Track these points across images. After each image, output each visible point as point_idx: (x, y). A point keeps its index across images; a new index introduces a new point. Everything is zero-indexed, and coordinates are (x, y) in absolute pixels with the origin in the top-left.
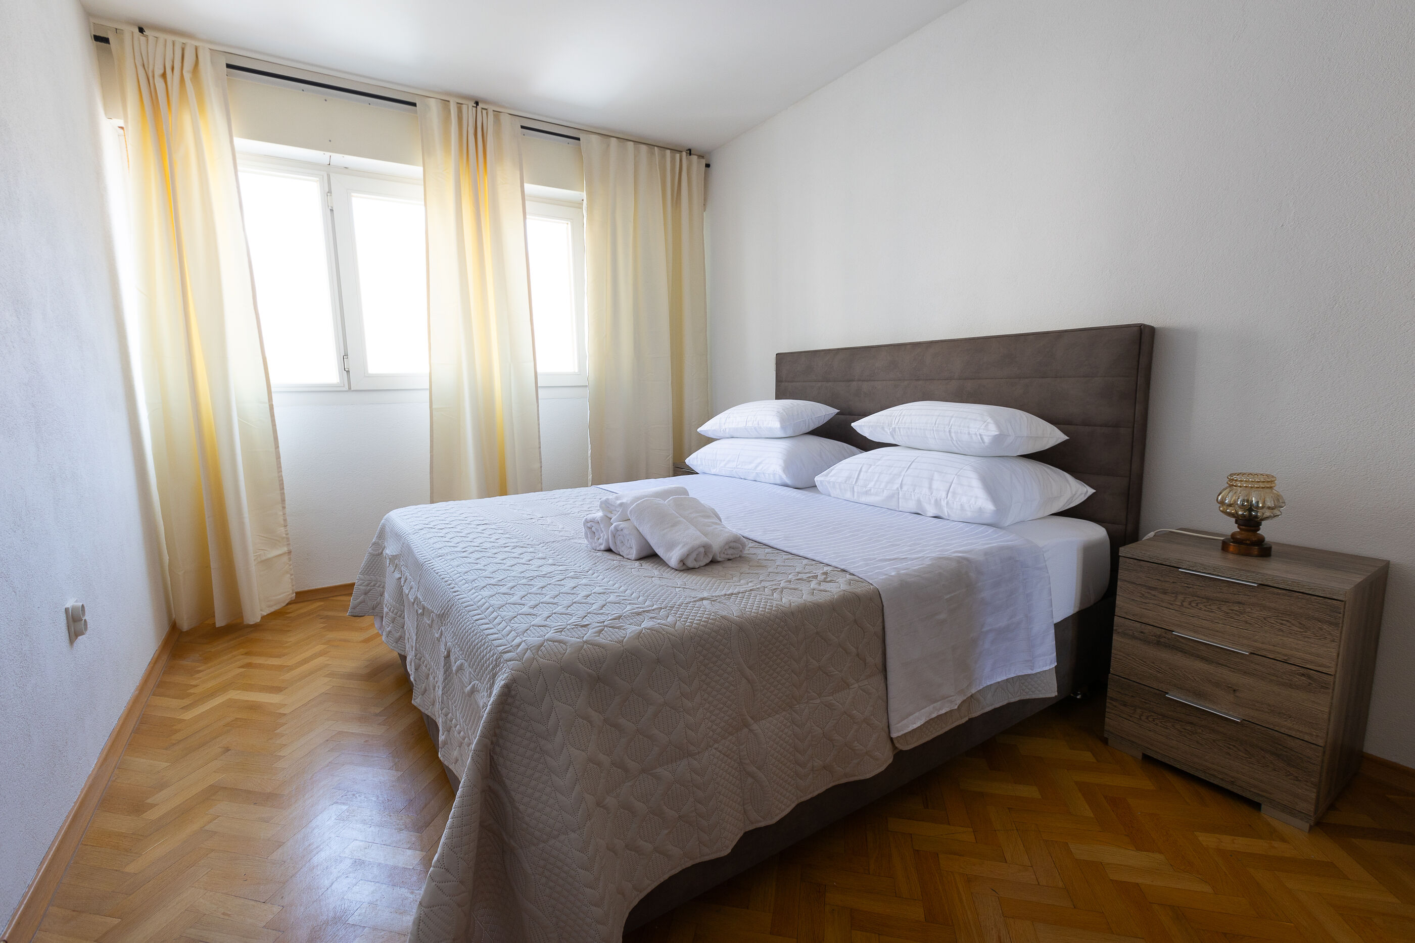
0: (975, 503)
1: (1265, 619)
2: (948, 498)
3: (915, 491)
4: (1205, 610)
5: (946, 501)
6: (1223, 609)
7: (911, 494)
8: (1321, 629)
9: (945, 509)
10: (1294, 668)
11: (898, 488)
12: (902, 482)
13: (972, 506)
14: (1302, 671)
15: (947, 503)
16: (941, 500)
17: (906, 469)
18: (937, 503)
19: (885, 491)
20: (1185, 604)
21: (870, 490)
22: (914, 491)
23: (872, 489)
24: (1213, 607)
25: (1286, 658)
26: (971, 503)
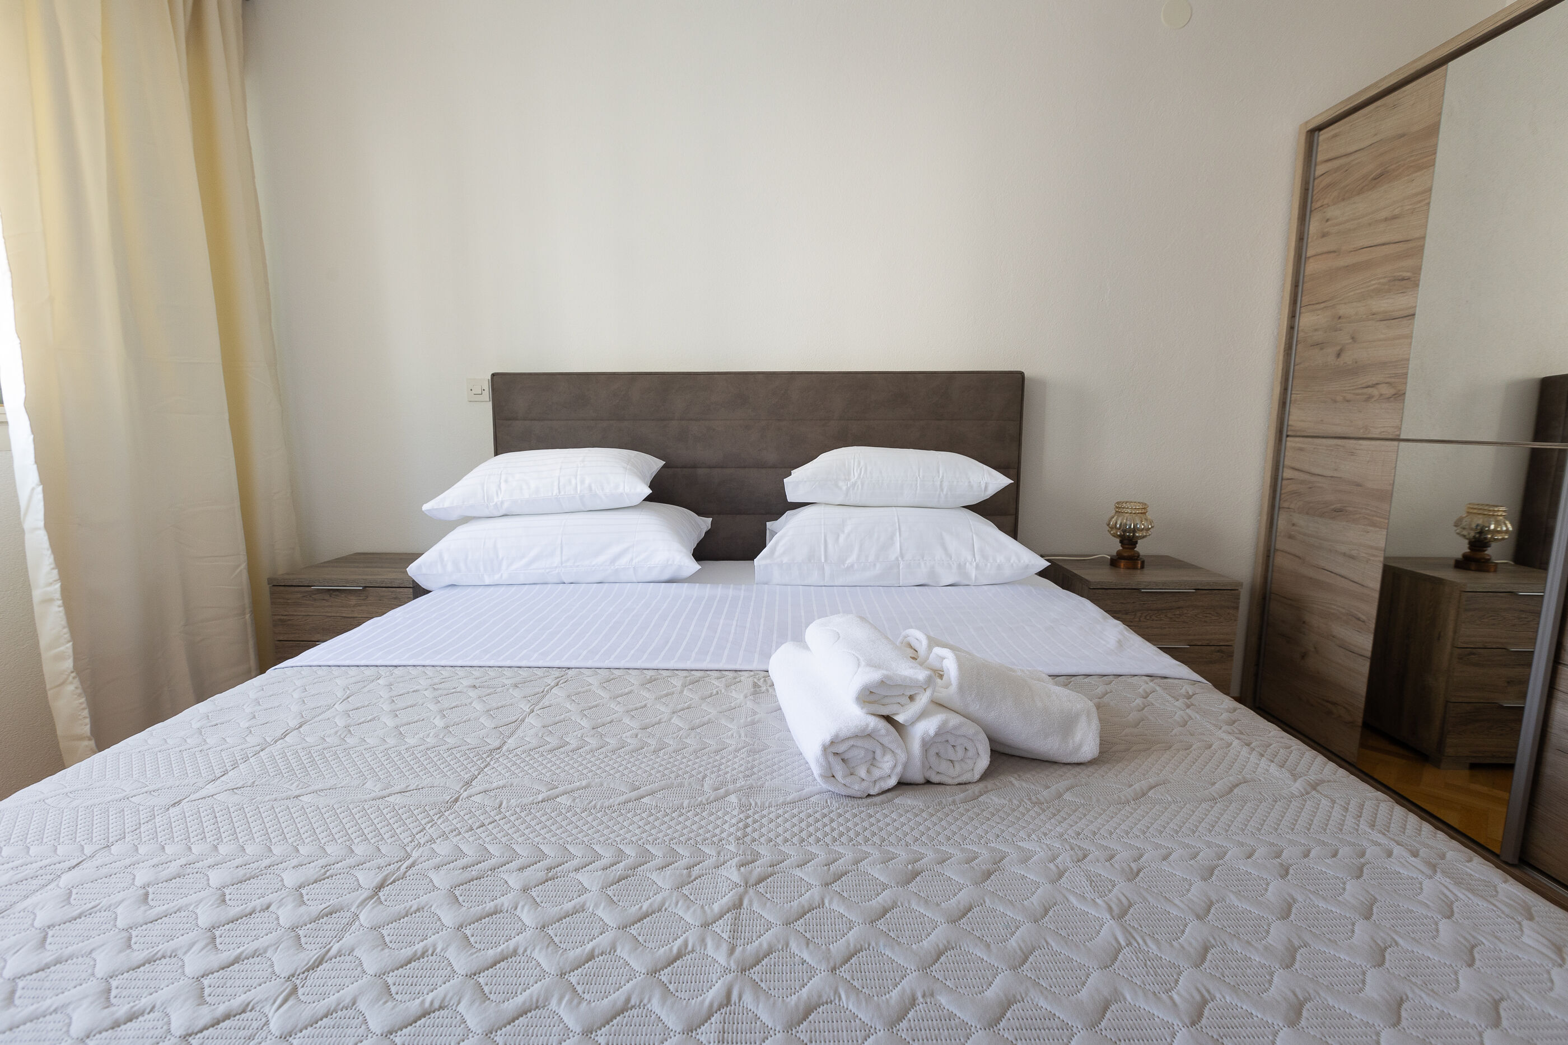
0: (1019, 561)
1: (1196, 615)
2: (977, 560)
3: (925, 559)
4: (1156, 620)
5: (974, 564)
6: (1168, 615)
7: (919, 563)
8: (1229, 614)
9: (973, 574)
10: (1213, 648)
11: (897, 559)
12: (901, 549)
13: (1014, 565)
14: (1218, 648)
15: (977, 567)
16: (965, 564)
17: (898, 534)
18: (961, 567)
19: (878, 566)
20: (1142, 619)
21: (852, 566)
22: (923, 558)
23: (856, 565)
24: (1161, 616)
25: (1208, 642)
26: (1012, 561)
